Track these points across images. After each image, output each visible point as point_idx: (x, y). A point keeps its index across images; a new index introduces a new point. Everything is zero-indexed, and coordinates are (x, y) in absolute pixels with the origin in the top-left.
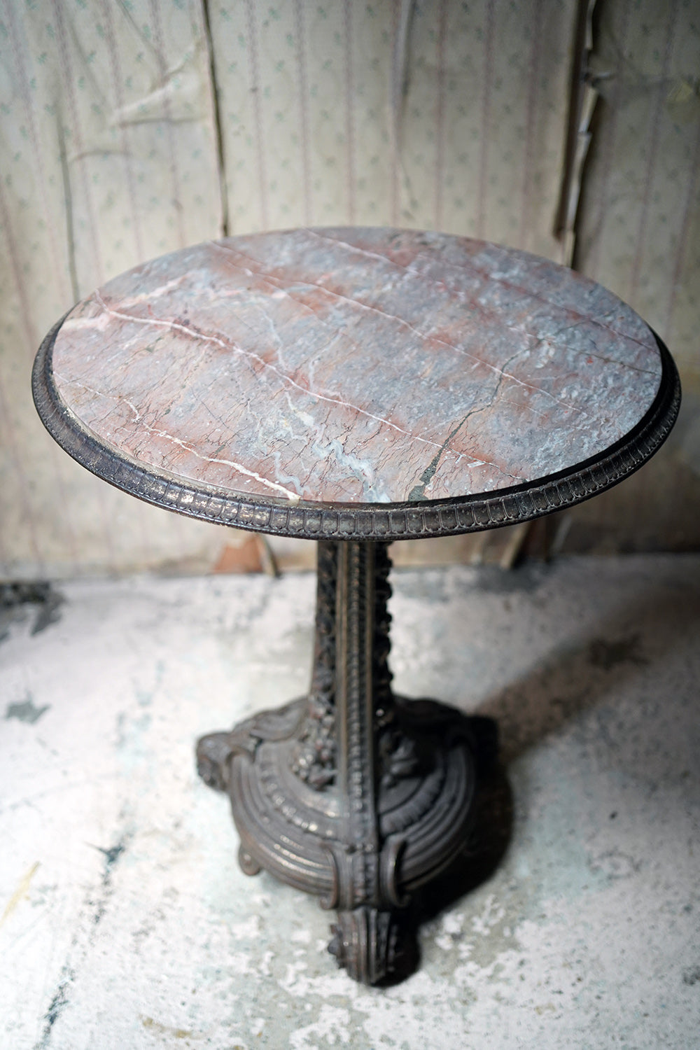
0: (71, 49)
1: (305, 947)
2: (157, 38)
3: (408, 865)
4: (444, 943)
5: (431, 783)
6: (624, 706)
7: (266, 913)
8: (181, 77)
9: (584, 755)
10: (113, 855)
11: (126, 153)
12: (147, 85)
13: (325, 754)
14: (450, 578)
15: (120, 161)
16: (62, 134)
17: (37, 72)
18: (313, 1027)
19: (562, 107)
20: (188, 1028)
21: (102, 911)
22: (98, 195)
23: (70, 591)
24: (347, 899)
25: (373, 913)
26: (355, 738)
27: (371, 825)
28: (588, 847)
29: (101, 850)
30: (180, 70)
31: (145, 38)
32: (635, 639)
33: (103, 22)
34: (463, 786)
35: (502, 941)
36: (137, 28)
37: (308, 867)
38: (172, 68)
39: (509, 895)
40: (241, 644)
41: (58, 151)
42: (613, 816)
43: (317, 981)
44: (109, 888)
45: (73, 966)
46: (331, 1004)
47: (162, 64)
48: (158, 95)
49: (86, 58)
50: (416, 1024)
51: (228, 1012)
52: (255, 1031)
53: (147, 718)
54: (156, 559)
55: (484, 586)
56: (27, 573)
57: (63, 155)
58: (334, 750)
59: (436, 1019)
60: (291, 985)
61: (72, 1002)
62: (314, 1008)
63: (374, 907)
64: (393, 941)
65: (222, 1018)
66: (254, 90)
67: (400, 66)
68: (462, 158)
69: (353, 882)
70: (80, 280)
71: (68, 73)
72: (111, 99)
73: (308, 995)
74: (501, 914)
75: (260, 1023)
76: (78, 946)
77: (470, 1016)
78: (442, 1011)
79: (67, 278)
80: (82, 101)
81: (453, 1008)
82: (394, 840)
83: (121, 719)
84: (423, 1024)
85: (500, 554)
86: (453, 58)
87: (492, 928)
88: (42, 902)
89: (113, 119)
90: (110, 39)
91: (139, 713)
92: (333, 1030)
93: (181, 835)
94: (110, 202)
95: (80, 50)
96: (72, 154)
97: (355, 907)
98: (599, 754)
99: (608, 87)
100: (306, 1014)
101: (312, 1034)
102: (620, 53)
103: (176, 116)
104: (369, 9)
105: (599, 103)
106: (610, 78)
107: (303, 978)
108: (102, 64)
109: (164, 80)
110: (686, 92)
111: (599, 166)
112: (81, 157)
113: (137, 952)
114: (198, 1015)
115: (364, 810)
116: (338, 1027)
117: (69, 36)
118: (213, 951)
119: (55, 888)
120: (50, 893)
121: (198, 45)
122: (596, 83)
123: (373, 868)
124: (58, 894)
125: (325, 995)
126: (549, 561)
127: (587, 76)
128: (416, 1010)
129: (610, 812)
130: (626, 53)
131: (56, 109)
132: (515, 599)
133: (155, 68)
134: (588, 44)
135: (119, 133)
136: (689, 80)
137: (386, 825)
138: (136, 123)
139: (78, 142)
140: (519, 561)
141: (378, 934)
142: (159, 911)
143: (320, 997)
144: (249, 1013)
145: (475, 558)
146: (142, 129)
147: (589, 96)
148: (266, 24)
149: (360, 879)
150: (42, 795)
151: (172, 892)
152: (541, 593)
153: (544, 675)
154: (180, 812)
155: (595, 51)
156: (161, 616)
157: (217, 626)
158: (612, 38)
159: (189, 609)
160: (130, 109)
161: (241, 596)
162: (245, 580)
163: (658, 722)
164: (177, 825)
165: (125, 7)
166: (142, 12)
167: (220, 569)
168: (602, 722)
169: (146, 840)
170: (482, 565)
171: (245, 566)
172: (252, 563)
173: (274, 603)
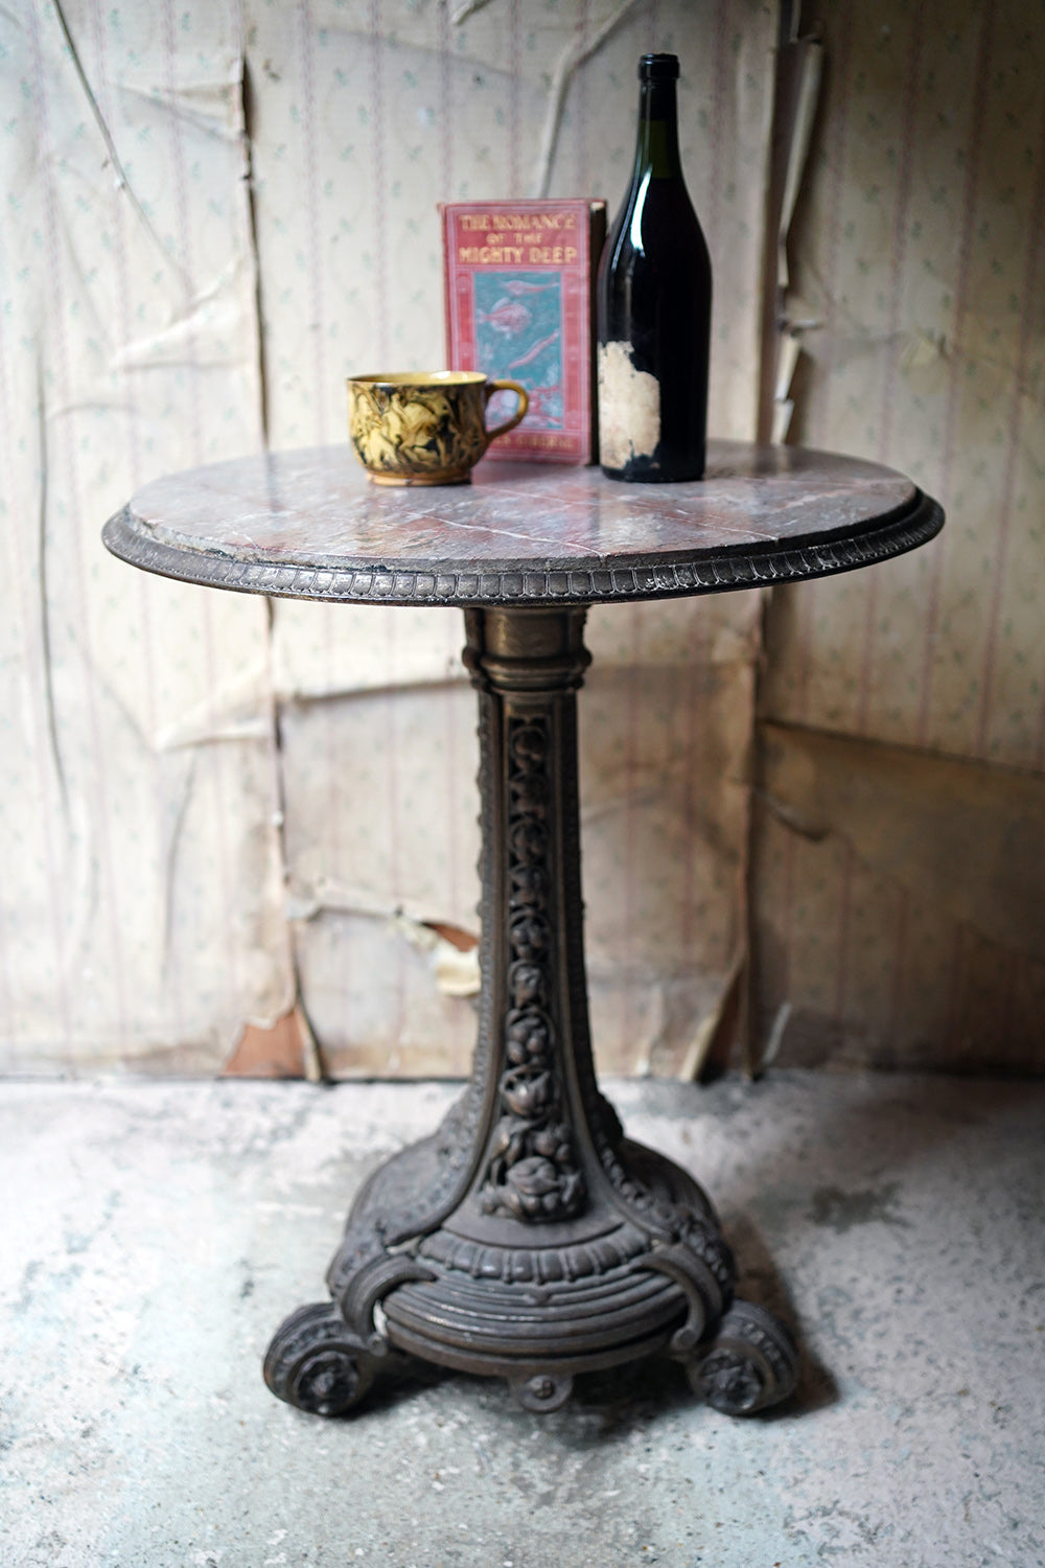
0: (64, 264)
2: (184, 253)
8: (213, 306)
11: (130, 408)
12: (166, 315)
15: (121, 419)
16: (42, 379)
17: (14, 292)
19: (750, 367)
22: (87, 466)
28: (787, 1498)
30: (213, 297)
31: (167, 252)
33: (112, 230)
36: (156, 239)
38: (204, 293)
40: (250, 1175)
41: (35, 403)
47: (189, 287)
48: (180, 330)
49: (83, 278)
53: (76, 1270)
54: (136, 1046)
55: (652, 1108)
57: (42, 407)
66: (316, 327)
70: (52, 594)
71: (57, 296)
72: (115, 333)
79: (35, 587)
80: (73, 334)
83: (32, 1270)
85: (679, 1062)
89: (117, 359)
90: (119, 252)
91: (64, 1262)
93: (89, 1448)
94: (103, 477)
95: (77, 266)
96: (54, 407)
99: (815, 343)
102: (828, 296)
103: (204, 359)
105: (803, 362)
106: (816, 328)
108: (105, 286)
109: (190, 309)
110: (926, 353)
112: (67, 411)
117: (62, 246)
121: (240, 265)
122: (797, 332)
126: (757, 1078)
127: (784, 326)
130: (837, 295)
131: (37, 344)
132: (698, 1128)
133: (179, 294)
134: (783, 279)
135: (123, 379)
136: (930, 336)
138: (147, 367)
139: (65, 393)
140: (710, 1072)
145: (641, 1067)
146: (154, 375)
147: (788, 350)
148: (335, 239)
152: (742, 1120)
154: (96, 1414)
155: (793, 289)
156: (133, 1130)
157: (217, 1148)
158: (817, 274)
159: (179, 1123)
160: (140, 347)
161: (264, 1109)
162: (274, 1090)
163: (920, 1311)
164: (86, 1434)
165: (142, 211)
166: (165, 218)
167: (236, 1070)
168: (827, 1308)
169: (27, 1454)
170: (648, 1077)
171: (277, 1066)
172: (288, 1065)
173: (316, 1121)
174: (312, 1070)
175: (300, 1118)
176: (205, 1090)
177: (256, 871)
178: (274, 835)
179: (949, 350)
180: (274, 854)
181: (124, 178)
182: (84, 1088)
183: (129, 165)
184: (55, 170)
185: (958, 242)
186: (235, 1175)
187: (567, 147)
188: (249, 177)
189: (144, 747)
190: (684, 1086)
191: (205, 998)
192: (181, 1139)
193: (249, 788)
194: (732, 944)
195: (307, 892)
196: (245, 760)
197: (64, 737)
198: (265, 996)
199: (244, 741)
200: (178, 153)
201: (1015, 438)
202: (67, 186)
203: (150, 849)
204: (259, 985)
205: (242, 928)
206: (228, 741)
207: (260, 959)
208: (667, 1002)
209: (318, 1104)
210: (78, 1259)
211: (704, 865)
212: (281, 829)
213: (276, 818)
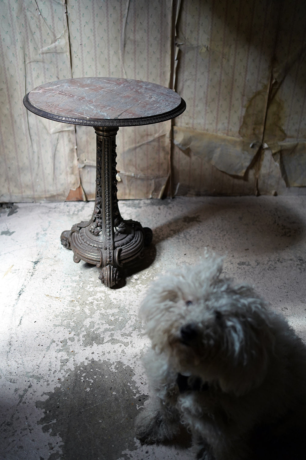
0: (29, 31)
1: (93, 282)
2: (53, 29)
3: (122, 255)
4: (133, 281)
5: (130, 236)
6: (192, 231)
7: (81, 275)
8: (60, 40)
9: (179, 242)
10: (36, 263)
11: (43, 62)
12: (50, 42)
13: (99, 224)
14: (142, 202)
15: (41, 64)
16: (25, 55)
17: (18, 37)
18: (95, 297)
19: (170, 52)
20: (59, 297)
21: (33, 274)
22: (34, 74)
23: (19, 205)
24: (105, 263)
25: (112, 267)
26: (107, 218)
27: (112, 243)
28: (177, 261)
29: (32, 262)
30: (59, 38)
31: (50, 29)
32: (198, 217)
33: (38, 24)
34: (139, 239)
35: (150, 280)
36: (48, 26)
37: (94, 255)
39: (153, 271)
41: (23, 61)
42: (185, 255)
43: (96, 288)
44: (35, 270)
45: (25, 285)
46: (99, 292)
47: (55, 36)
48: (54, 44)
49: (33, 34)
50: (124, 296)
51: (70, 294)
52: (78, 297)
53: (46, 234)
54: (48, 195)
55: (153, 204)
56: (6, 199)
57: (25, 62)
58: (101, 223)
59: (129, 295)
60: (88, 289)
61: (25, 291)
62: (95, 293)
63: (112, 265)
64: (117, 274)
65: (69, 295)
66: (81, 45)
67: (123, 39)
68: (142, 67)
69: (106, 257)
71: (27, 38)
72: (40, 46)
73: (93, 291)
74: (150, 275)
75: (79, 296)
76: (26, 281)
77: (139, 294)
78: (131, 293)
80: (31, 46)
81: (134, 293)
82: (118, 248)
83: (37, 234)
84: (126, 296)
85: (158, 195)
86: (138, 37)
87: (147, 278)
88: (15, 272)
89: (40, 52)
90: (40, 29)
92: (100, 297)
93: (56, 259)
94: (38, 76)
95: (31, 31)
96: (27, 62)
97: (107, 265)
98: (183, 242)
99: (182, 47)
100: (93, 294)
101: (94, 298)
102: (185, 38)
103: (58, 51)
104: (114, 22)
105: (180, 51)
106: (182, 45)
107: (92, 287)
108: (37, 35)
109: (55, 41)
110: (204, 50)
111: (181, 70)
112: (30, 62)
113: (44, 282)
114: (62, 294)
115: (109, 239)
116: (101, 297)
117: (28, 28)
118: (66, 282)
119: (19, 270)
120: (17, 271)
121: (65, 32)
122: (179, 46)
123: (112, 253)
124: (20, 271)
125: (98, 291)
126: (173, 198)
127: (176, 44)
128: (124, 293)
129: (185, 254)
130: (187, 38)
131: (23, 48)
132: (162, 207)
133: (53, 37)
134: (176, 35)
135: (41, 56)
136: (205, 46)
137: (116, 244)
138: (46, 53)
139: (30, 59)
140: (164, 197)
141: (113, 271)
142: (50, 274)
143: (97, 291)
144: (76, 294)
145: (150, 196)
146: (48, 55)
147: (177, 49)
148: (85, 26)
149: (108, 256)
150: (13, 251)
151: (54, 270)
152: (170, 205)
153: (169, 224)
154: (56, 254)
155: (178, 36)
156: (50, 211)
157: (68, 213)
158: (182, 33)
159: (59, 209)
160: (45, 49)
161: (75, 207)
162: (76, 203)
163: (202, 235)
164: (55, 257)
165: (45, 19)
166: (49, 21)
167: (69, 199)
168: (185, 235)
169: (46, 260)
170: (152, 198)
171: (77, 198)
172: (79, 198)
173: (86, 208)
174: (85, 200)
175: (83, 208)
176: (63, 203)
177: (72, 158)
178: (75, 150)
179: (209, 49)
180: (75, 155)
181: (40, 12)
182: (38, 204)
183: (41, 10)
184: (26, 11)
185: (210, 27)
186: (72, 218)
187: (131, 7)
188: (66, 13)
189: (48, 133)
190: (159, 200)
191: (62, 185)
192: (60, 212)
193: (70, 141)
194: (168, 171)
195: (83, 162)
196: (69, 135)
197: (31, 131)
198: (74, 184)
199: (69, 131)
200: (52, 7)
201: (222, 68)
202: (28, 14)
203: (50, 154)
204: (73, 182)
205: (69, 170)
206: (65, 131)
207: (73, 176)
208: (155, 183)
209: (85, 205)
210: (46, 232)
211: (162, 155)
212: (76, 149)
213: (76, 147)
